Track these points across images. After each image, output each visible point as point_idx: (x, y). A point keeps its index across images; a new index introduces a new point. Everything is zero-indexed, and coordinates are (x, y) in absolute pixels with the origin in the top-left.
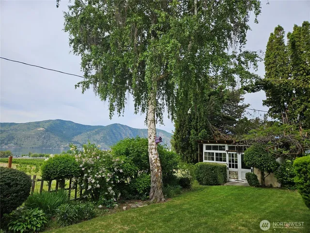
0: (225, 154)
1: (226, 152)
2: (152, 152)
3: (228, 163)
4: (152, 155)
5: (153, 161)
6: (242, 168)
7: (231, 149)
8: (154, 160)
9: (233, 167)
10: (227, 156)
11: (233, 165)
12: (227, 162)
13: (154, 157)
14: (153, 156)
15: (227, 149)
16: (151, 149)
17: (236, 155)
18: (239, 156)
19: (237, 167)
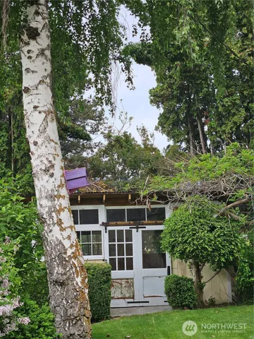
0: (99, 233)
1: (102, 229)
2: (60, 223)
3: (107, 257)
4: (62, 229)
5: (69, 252)
6: (144, 267)
7: (113, 217)
8: (71, 246)
9: (121, 268)
10: (105, 238)
11: (121, 261)
12: (106, 254)
13: (69, 237)
14: (65, 234)
15: (102, 217)
16: (58, 212)
17: (129, 233)
18: (137, 237)
19: (130, 267)
